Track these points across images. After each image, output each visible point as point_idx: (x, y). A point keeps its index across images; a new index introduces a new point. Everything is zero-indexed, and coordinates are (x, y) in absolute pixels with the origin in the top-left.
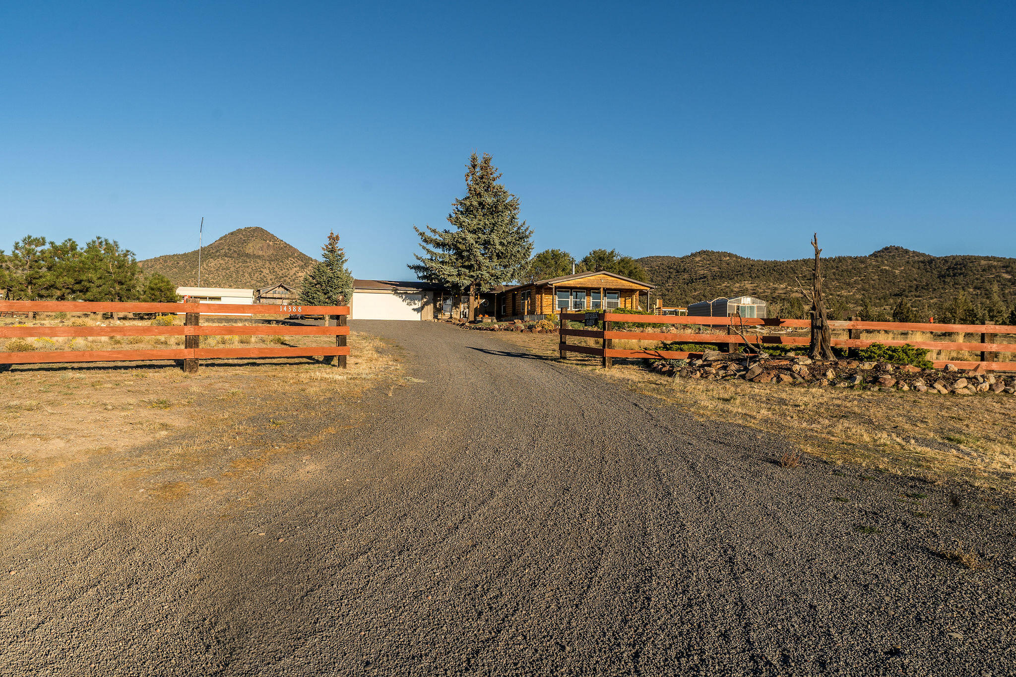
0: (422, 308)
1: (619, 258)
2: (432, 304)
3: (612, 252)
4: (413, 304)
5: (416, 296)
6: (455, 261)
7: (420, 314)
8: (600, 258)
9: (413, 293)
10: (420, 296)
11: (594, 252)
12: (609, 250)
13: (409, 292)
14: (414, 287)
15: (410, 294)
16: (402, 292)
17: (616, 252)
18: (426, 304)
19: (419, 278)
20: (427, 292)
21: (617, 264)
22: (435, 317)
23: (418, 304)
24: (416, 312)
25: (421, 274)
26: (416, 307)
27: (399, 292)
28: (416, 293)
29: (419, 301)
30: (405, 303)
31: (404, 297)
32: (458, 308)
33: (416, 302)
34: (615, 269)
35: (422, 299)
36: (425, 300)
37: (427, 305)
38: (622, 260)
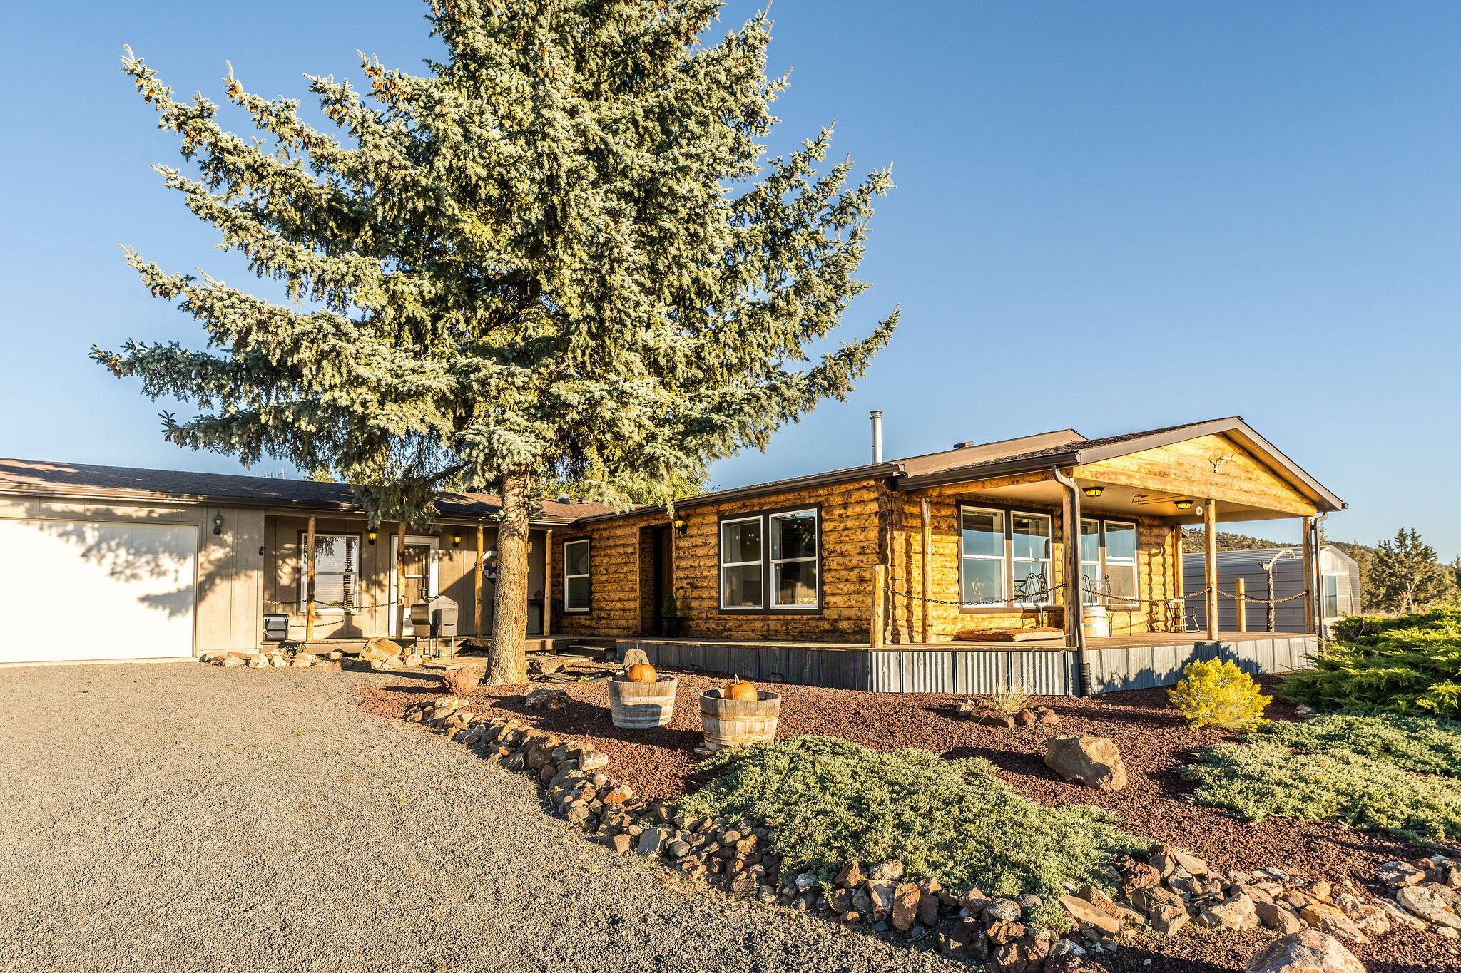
0: (202, 590)
2: (254, 573)
4: (143, 571)
6: (421, 313)
7: (185, 620)
9: (148, 520)
10: (192, 533)
13: (120, 511)
14: (153, 489)
15: (127, 520)
16: (78, 508)
18: (225, 570)
19: (176, 433)
20: (230, 516)
22: (276, 636)
24: (162, 613)
25: (188, 410)
26: (164, 586)
27: (57, 507)
28: (162, 520)
29: (182, 556)
30: (97, 569)
32: (379, 584)
33: (166, 561)
35: (202, 546)
36: (217, 553)
37: (229, 577)
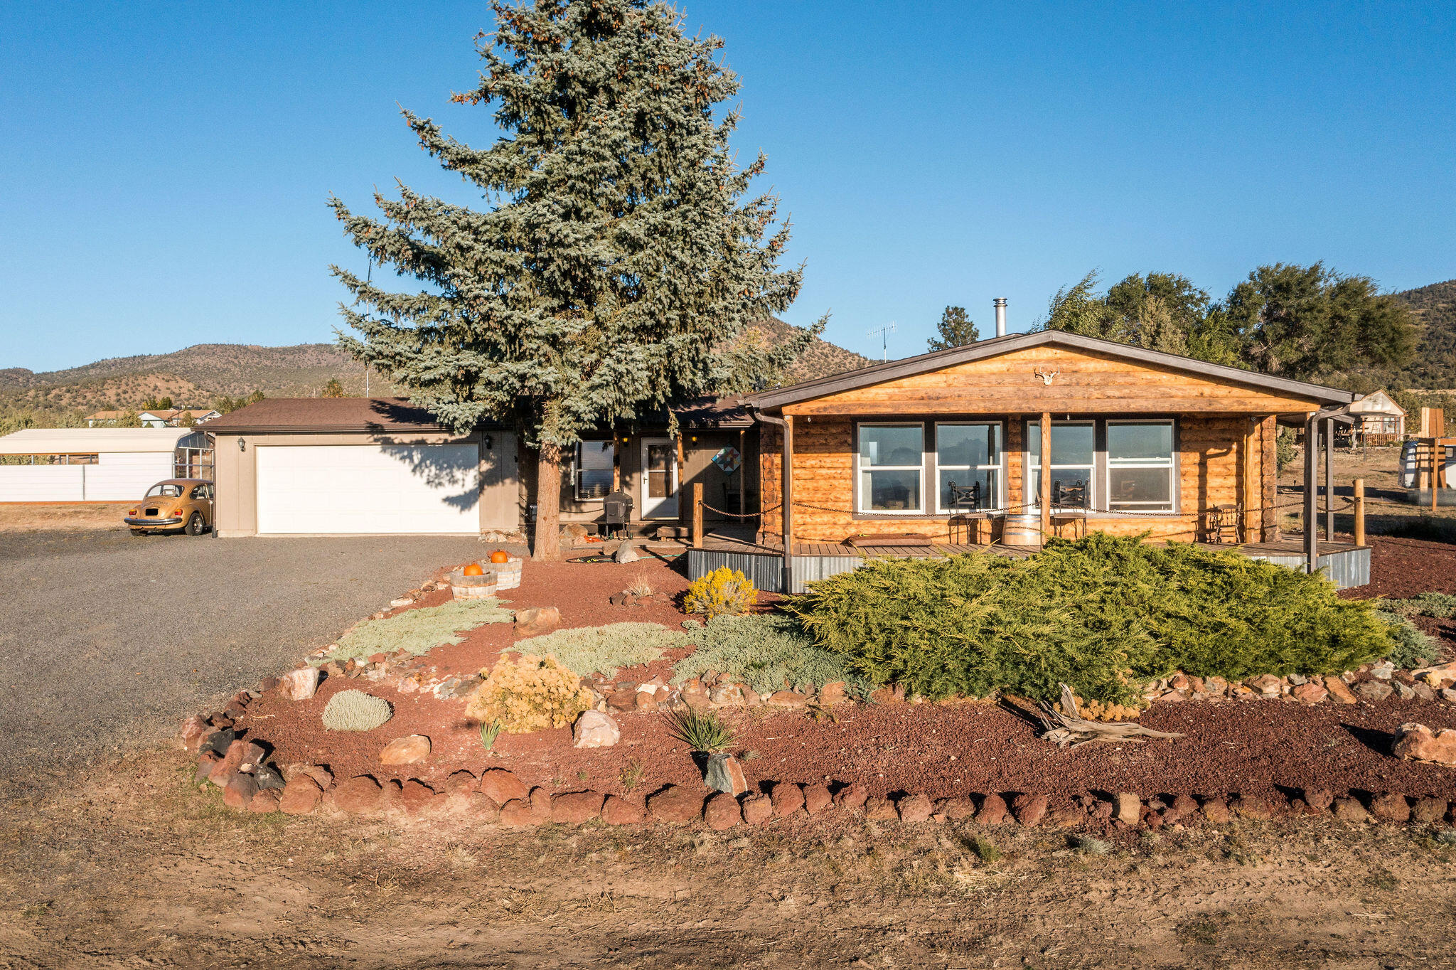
0: (479, 493)
1: (1333, 282)
3: (1314, 269)
4: (445, 480)
5: (460, 451)
8: (1279, 288)
9: (447, 443)
10: (475, 449)
11: (1263, 271)
12: (1305, 265)
13: (429, 439)
15: (435, 444)
17: (1326, 268)
20: (496, 435)
21: (1327, 297)
23: (468, 480)
29: (468, 469)
31: (417, 457)
34: (1320, 311)
36: (485, 467)
38: (1342, 288)
